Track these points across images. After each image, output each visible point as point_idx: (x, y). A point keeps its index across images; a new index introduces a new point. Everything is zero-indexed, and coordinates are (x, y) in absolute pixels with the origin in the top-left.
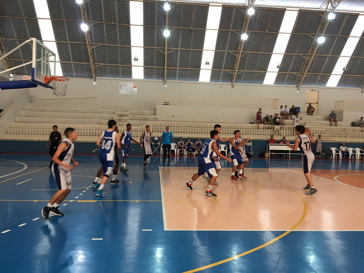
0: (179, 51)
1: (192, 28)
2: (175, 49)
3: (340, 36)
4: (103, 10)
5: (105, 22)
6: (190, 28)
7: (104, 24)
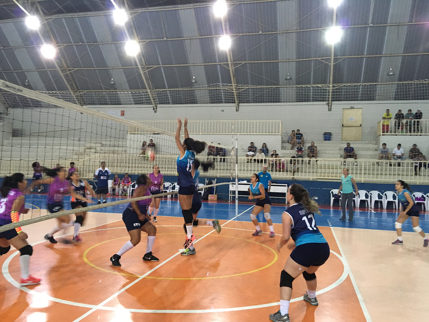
0: (162, 68)
1: (165, 39)
2: (156, 66)
3: (371, 25)
4: (68, 31)
5: (74, 43)
6: (163, 39)
7: (74, 46)
